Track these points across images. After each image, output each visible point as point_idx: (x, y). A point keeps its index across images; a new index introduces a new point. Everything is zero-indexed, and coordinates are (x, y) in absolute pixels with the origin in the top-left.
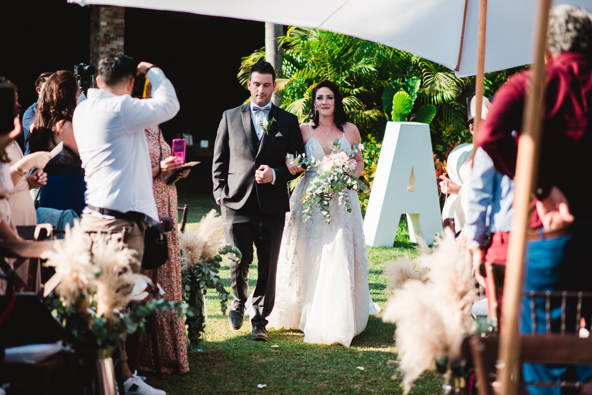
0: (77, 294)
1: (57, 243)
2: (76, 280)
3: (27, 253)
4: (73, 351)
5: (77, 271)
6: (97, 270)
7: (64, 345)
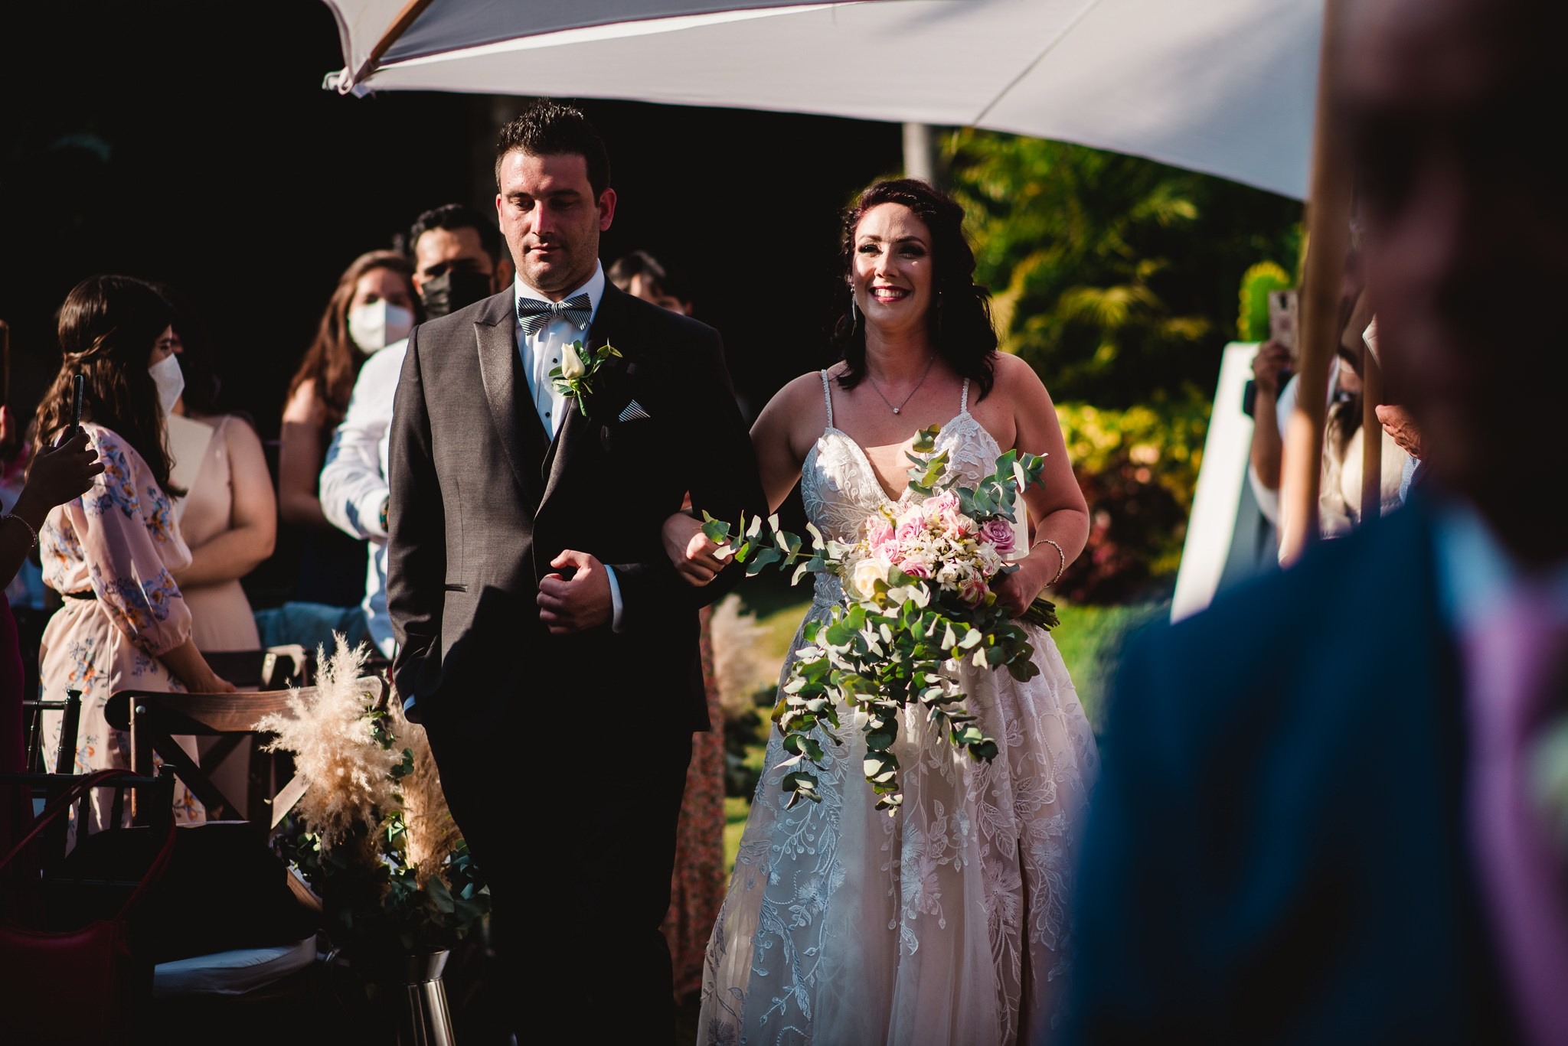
0: (346, 819)
1: (294, 696)
2: (345, 784)
3: (227, 721)
4: (345, 962)
5: (344, 763)
6: (395, 756)
7: (321, 947)
